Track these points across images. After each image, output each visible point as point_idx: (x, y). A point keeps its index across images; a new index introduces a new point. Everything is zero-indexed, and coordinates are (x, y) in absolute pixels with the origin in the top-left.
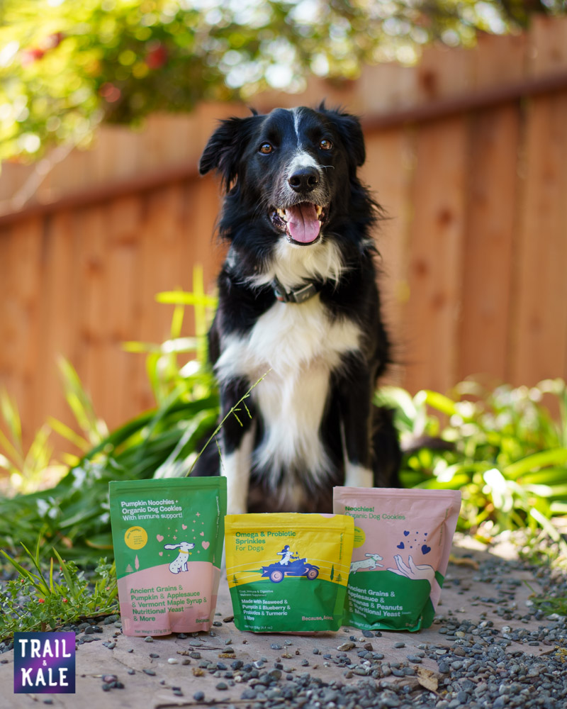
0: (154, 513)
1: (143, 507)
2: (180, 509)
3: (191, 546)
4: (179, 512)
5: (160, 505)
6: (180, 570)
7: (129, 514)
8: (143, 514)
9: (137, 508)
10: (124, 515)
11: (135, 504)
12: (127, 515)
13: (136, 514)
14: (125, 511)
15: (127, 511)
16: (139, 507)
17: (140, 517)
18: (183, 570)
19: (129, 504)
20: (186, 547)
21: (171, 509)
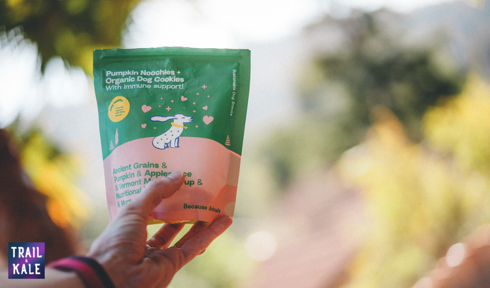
0: (146, 83)
1: (132, 76)
2: (182, 80)
3: (188, 119)
4: (180, 83)
5: (155, 76)
6: (167, 146)
7: (114, 84)
8: (131, 83)
9: (124, 78)
10: (108, 85)
11: (123, 74)
12: (111, 84)
13: (122, 84)
14: (109, 81)
15: (112, 81)
16: (127, 76)
17: (125, 87)
18: (173, 145)
19: (116, 74)
20: (181, 121)
21: (170, 79)
